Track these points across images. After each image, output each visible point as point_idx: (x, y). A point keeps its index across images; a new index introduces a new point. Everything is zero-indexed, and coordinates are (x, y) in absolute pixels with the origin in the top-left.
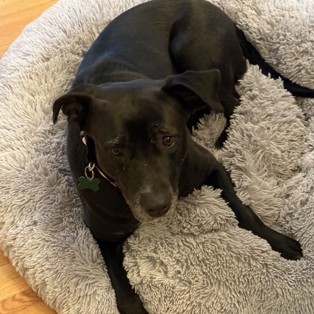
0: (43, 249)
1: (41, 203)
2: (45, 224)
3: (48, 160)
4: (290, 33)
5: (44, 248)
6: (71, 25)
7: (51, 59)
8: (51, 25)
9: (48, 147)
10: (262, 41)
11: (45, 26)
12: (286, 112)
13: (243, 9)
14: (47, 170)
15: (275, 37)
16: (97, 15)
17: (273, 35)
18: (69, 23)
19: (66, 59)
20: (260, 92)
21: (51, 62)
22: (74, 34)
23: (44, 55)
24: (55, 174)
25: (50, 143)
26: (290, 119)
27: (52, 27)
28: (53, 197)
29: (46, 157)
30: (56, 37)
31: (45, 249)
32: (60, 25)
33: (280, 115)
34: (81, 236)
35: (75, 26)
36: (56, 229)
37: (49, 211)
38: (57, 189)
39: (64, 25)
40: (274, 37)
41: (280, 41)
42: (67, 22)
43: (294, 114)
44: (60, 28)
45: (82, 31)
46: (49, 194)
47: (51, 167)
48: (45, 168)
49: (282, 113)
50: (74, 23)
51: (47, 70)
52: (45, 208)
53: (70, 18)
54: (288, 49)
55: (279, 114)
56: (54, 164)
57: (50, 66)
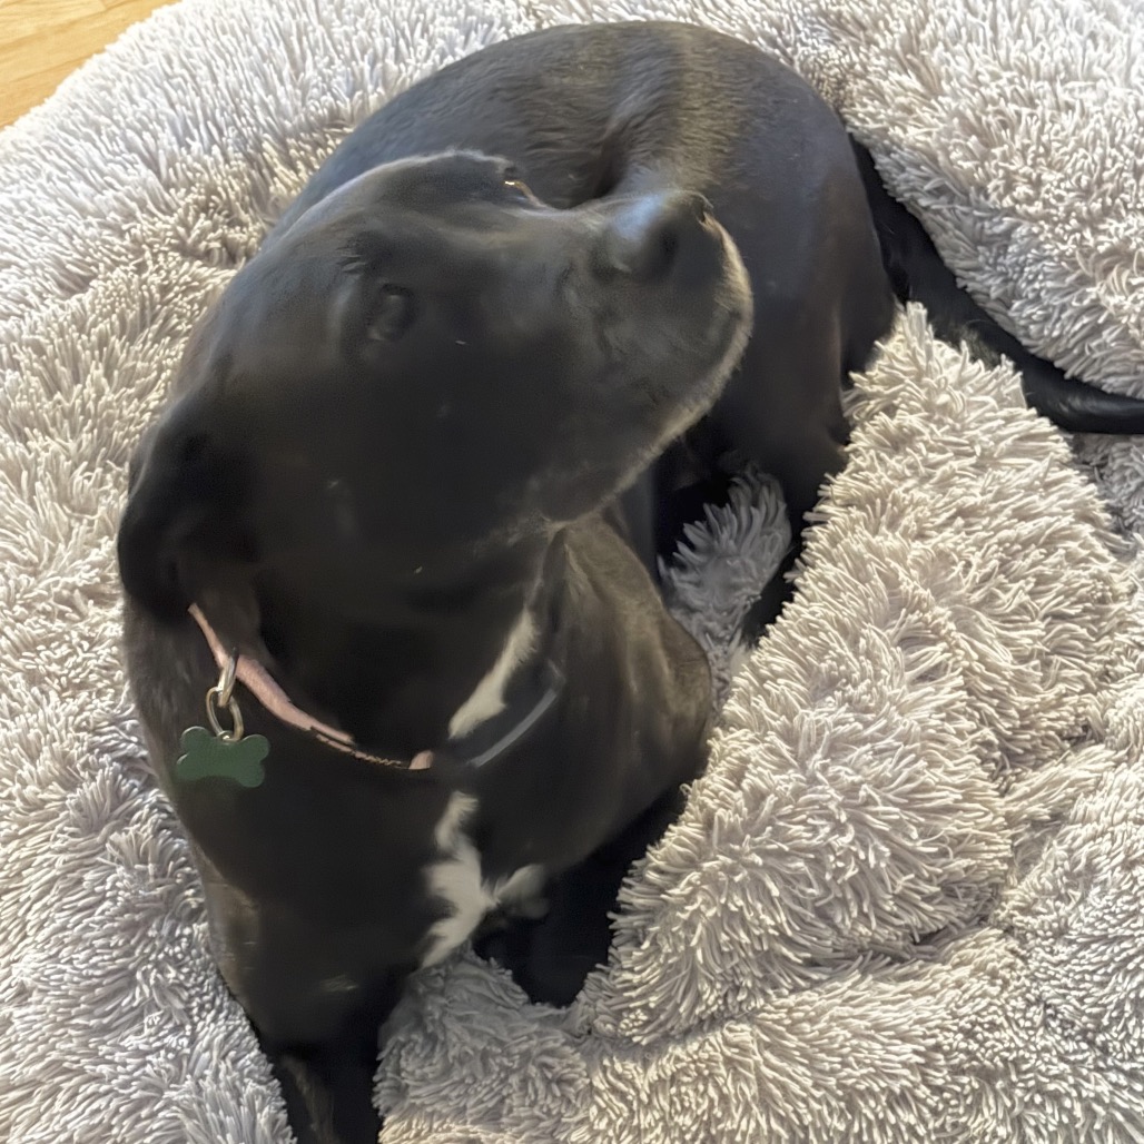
0: (52, 1105)
1: (46, 907)
2: (62, 1001)
3: (79, 719)
4: (1060, 175)
5: (58, 1104)
6: (175, 133)
7: (93, 283)
8: (95, 137)
9: (79, 660)
10: (943, 199)
11: (72, 139)
12: (1035, 497)
13: (870, 69)
14: (71, 762)
15: (996, 188)
16: (280, 91)
17: (989, 178)
18: (166, 124)
19: (156, 279)
20: (928, 419)
21: (96, 296)
22: (190, 174)
23: (69, 266)
24: (103, 781)
25: (89, 639)
26: (1049, 525)
27: (99, 144)
28: (94, 881)
29: (73, 705)
30: (117, 186)
31: (57, 1107)
32: (130, 134)
33: (1008, 511)
34: (209, 1048)
35: (193, 139)
36: (105, 1021)
37: (77, 940)
38: (112, 843)
39: (146, 135)
40: (990, 186)
41: (1018, 207)
42: (160, 123)
43: (1065, 508)
44: (131, 148)
45: (221, 159)
46: (81, 866)
47: (90, 750)
48: (65, 754)
49: (1015, 502)
50: (186, 126)
51: (81, 330)
52: (63, 928)
53: (172, 106)
54: (1047, 240)
55: (1005, 506)
56: (101, 734)
57: (93, 311)
